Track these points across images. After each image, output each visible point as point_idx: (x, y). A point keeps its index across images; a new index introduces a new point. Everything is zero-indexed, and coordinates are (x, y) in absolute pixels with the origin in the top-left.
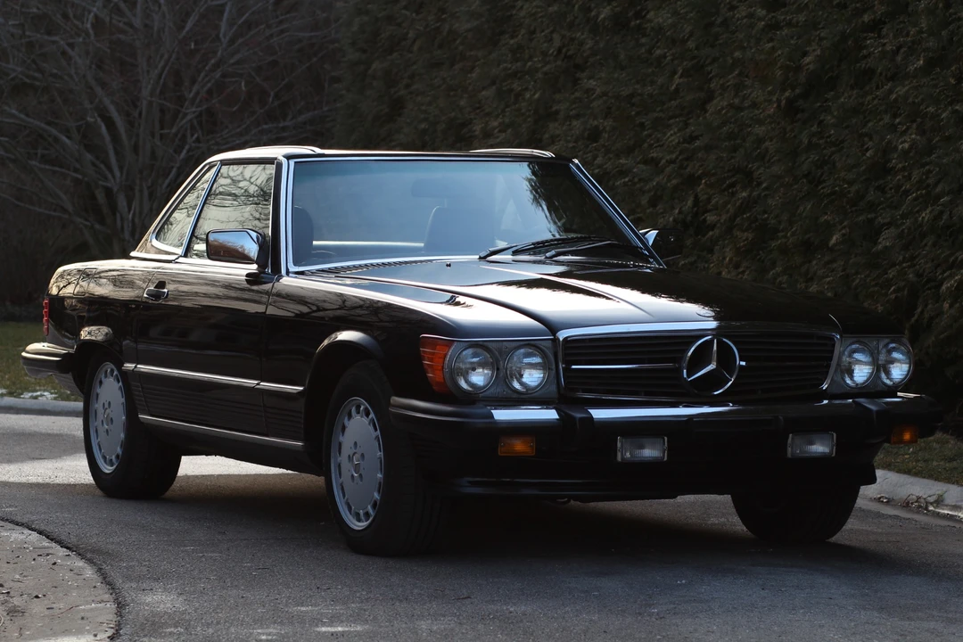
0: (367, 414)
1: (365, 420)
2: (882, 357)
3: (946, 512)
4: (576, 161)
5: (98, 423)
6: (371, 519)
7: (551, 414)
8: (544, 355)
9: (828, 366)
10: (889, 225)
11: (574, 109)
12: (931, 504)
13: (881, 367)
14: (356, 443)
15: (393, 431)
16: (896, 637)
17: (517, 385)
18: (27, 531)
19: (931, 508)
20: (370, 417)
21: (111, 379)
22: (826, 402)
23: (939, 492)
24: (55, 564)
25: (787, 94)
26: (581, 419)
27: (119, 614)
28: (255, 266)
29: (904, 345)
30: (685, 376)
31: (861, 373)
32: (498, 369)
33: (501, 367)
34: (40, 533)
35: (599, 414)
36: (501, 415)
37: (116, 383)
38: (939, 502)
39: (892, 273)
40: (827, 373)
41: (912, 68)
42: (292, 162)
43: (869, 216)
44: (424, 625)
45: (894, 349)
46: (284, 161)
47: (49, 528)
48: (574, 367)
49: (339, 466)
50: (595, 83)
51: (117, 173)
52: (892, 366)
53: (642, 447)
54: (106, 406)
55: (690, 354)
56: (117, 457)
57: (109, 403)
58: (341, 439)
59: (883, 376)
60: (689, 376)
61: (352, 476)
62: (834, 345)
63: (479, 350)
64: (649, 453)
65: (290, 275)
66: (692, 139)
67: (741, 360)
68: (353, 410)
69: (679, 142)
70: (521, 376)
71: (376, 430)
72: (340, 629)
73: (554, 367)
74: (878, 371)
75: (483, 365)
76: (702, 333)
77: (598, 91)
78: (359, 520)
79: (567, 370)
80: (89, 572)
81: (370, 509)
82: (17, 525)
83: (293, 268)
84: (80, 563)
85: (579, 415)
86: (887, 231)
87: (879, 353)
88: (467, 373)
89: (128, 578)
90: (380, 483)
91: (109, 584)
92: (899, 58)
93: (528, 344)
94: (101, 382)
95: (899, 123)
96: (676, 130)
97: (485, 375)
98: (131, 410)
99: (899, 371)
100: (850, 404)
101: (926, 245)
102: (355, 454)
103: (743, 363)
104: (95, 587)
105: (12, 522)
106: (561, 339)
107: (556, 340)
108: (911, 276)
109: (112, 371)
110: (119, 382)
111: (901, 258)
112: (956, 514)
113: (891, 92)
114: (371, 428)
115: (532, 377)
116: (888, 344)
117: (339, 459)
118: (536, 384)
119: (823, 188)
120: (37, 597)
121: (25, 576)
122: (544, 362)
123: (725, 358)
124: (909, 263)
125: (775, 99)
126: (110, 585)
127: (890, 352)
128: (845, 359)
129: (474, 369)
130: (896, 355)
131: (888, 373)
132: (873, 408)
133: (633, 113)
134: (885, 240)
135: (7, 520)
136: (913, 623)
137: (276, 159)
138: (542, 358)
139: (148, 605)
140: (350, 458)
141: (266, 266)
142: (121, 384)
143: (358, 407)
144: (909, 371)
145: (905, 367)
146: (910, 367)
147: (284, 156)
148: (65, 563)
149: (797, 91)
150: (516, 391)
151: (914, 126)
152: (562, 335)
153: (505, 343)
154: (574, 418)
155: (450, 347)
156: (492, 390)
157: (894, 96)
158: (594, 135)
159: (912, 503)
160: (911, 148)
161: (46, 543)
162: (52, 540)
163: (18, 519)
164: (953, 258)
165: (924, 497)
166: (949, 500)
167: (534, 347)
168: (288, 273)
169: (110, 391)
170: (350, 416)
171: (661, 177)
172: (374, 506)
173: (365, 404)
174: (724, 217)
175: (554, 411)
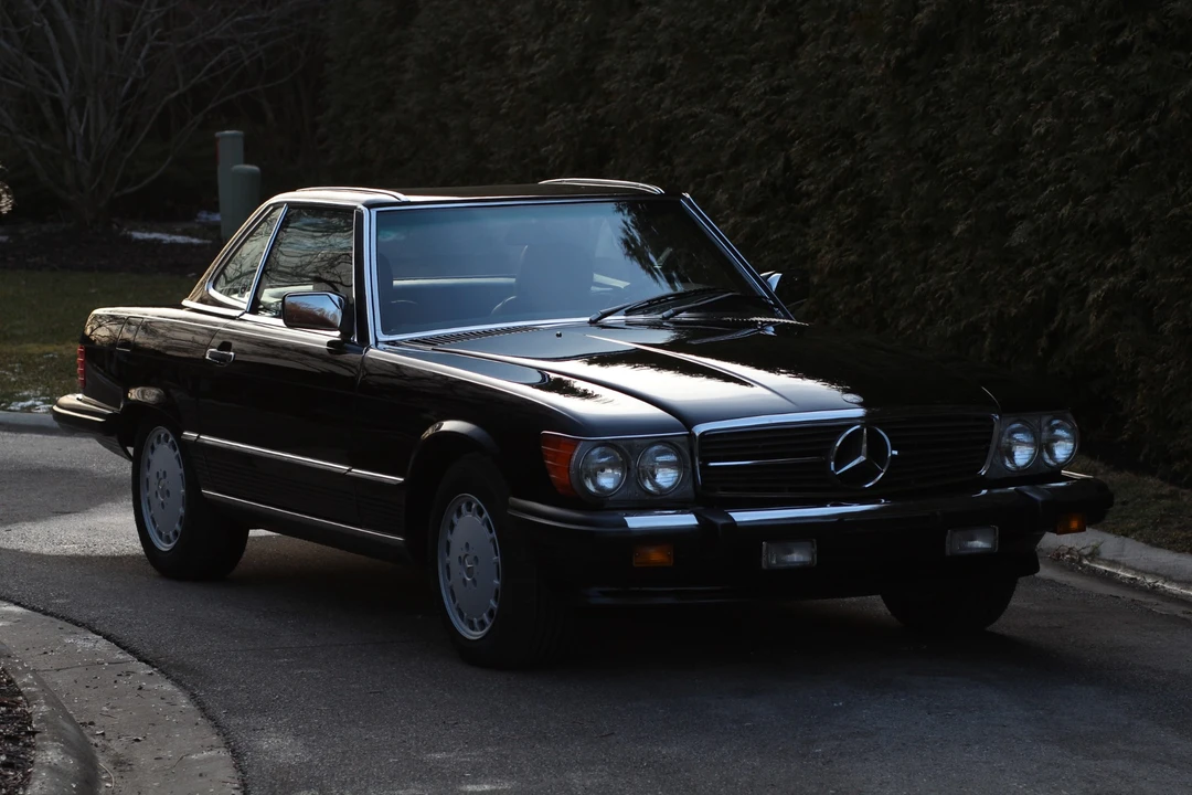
0: (480, 513)
1: (478, 519)
2: (1045, 435)
3: (1103, 568)
4: (688, 196)
5: (150, 493)
6: (487, 629)
7: (689, 520)
8: (678, 453)
9: (987, 449)
10: (1023, 217)
11: (635, 39)
12: (1086, 557)
13: (1043, 446)
14: (467, 545)
15: (513, 537)
16: (1085, 785)
17: (648, 486)
18: (91, 636)
19: (1085, 562)
20: (484, 516)
21: (166, 446)
22: (984, 492)
23: (1094, 543)
24: (140, 688)
25: (897, 52)
26: (724, 525)
27: (239, 768)
28: (338, 333)
29: (1069, 422)
30: (833, 468)
31: (1022, 456)
32: (629, 469)
33: (632, 467)
34: (107, 637)
35: (741, 517)
36: (635, 522)
37: (172, 451)
38: (1094, 554)
39: (1027, 273)
40: (986, 457)
41: (1046, 40)
42: (374, 211)
43: (999, 204)
44: (576, 778)
45: (1058, 427)
46: (365, 209)
47: (117, 632)
48: (712, 464)
49: (448, 567)
50: (659, 10)
51: (66, 82)
52: (1055, 444)
53: (790, 552)
54: (161, 475)
55: (838, 444)
56: (176, 533)
57: (165, 473)
58: (450, 537)
59: (1046, 456)
60: (837, 469)
61: (464, 579)
62: (993, 426)
63: (609, 450)
64: (797, 557)
65: (380, 345)
66: (780, 90)
67: (893, 449)
68: (463, 506)
69: (765, 93)
70: (654, 476)
71: (491, 532)
72: (487, 787)
73: (689, 465)
74: (1041, 451)
75: (612, 465)
76: (850, 422)
77: (664, 21)
78: (473, 629)
79: (704, 467)
80: (183, 702)
81: (485, 617)
82: (77, 624)
83: (382, 338)
84: (168, 687)
85: (721, 521)
86: (1020, 227)
87: (1041, 430)
88: (596, 475)
89: (231, 711)
90: (497, 591)
91: (211, 718)
92: (1031, 25)
93: (661, 441)
94: (153, 448)
95: (1032, 101)
96: (760, 76)
97: (614, 477)
98: (192, 483)
99: (1062, 451)
100: (1011, 493)
101: (1067, 243)
102: (466, 555)
103: (895, 453)
104: (197, 724)
105: (69, 620)
106: (697, 434)
107: (692, 435)
108: (1050, 279)
109: (167, 437)
110: (175, 450)
111: (1037, 256)
112: (1114, 570)
113: (1022, 63)
114: (485, 529)
115: (666, 478)
116: (1050, 422)
117: (448, 559)
118: (670, 484)
119: (942, 167)
120: (137, 740)
121: (113, 708)
122: (679, 460)
123: (877, 450)
124: (1047, 263)
125: (883, 58)
126: (213, 720)
127: (1052, 429)
128: (1005, 440)
129: (603, 471)
130: (1059, 432)
131: (1051, 453)
132: (1037, 497)
133: (707, 51)
134: (1018, 236)
135: (63, 617)
136: (1098, 762)
137: (355, 207)
138: (677, 455)
139: (266, 753)
140: (461, 561)
141: (352, 334)
142: (178, 452)
143: (469, 505)
144: (1074, 449)
145: (1070, 445)
146: (1075, 445)
147: (364, 205)
148: (150, 687)
149: (909, 49)
150: (648, 492)
151: (1050, 103)
152: (699, 429)
153: (636, 441)
154: (714, 525)
155: (576, 446)
156: (622, 492)
157: (1025, 70)
158: (659, 73)
159: (1063, 555)
160: (1047, 131)
161: (120, 655)
162: (124, 649)
163: (75, 615)
164: (1099, 262)
165: (1078, 548)
166: (1106, 553)
167: (669, 444)
168: (377, 342)
169: (164, 458)
170: (459, 514)
171: (744, 131)
172: (491, 614)
173: (476, 502)
174: (823, 186)
175: (693, 516)
